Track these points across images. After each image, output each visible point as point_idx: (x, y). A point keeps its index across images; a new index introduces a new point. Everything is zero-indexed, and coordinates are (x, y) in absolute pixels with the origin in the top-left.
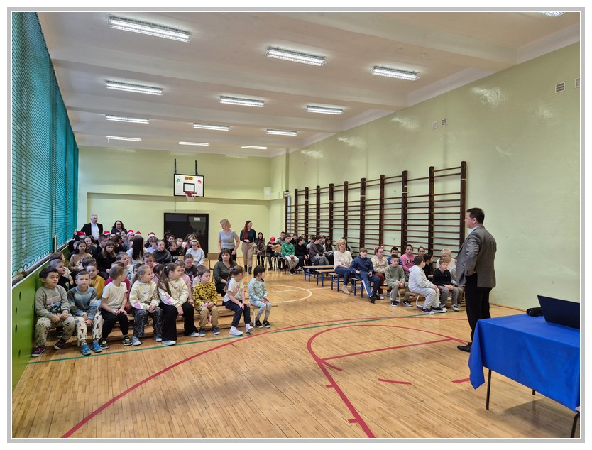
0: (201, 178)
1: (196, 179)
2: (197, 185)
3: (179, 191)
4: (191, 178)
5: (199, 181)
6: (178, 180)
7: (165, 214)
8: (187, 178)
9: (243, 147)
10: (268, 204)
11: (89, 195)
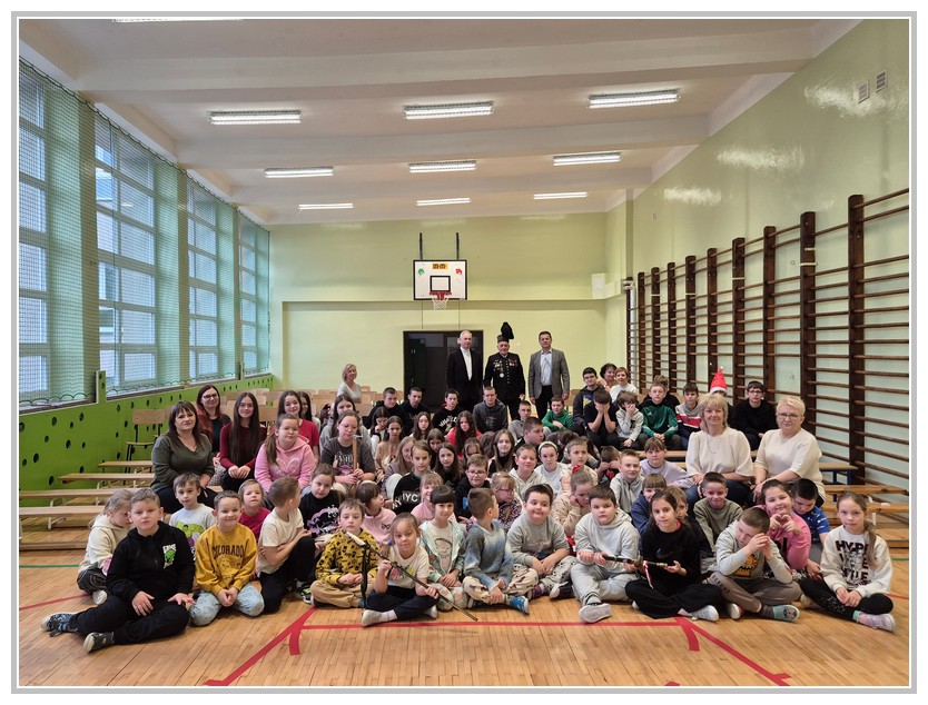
0: (461, 265)
1: (452, 267)
2: (455, 277)
3: (422, 291)
4: (443, 267)
5: (459, 271)
6: (421, 270)
7: (405, 332)
8: (435, 267)
9: (538, 197)
10: (602, 306)
11: (285, 304)
